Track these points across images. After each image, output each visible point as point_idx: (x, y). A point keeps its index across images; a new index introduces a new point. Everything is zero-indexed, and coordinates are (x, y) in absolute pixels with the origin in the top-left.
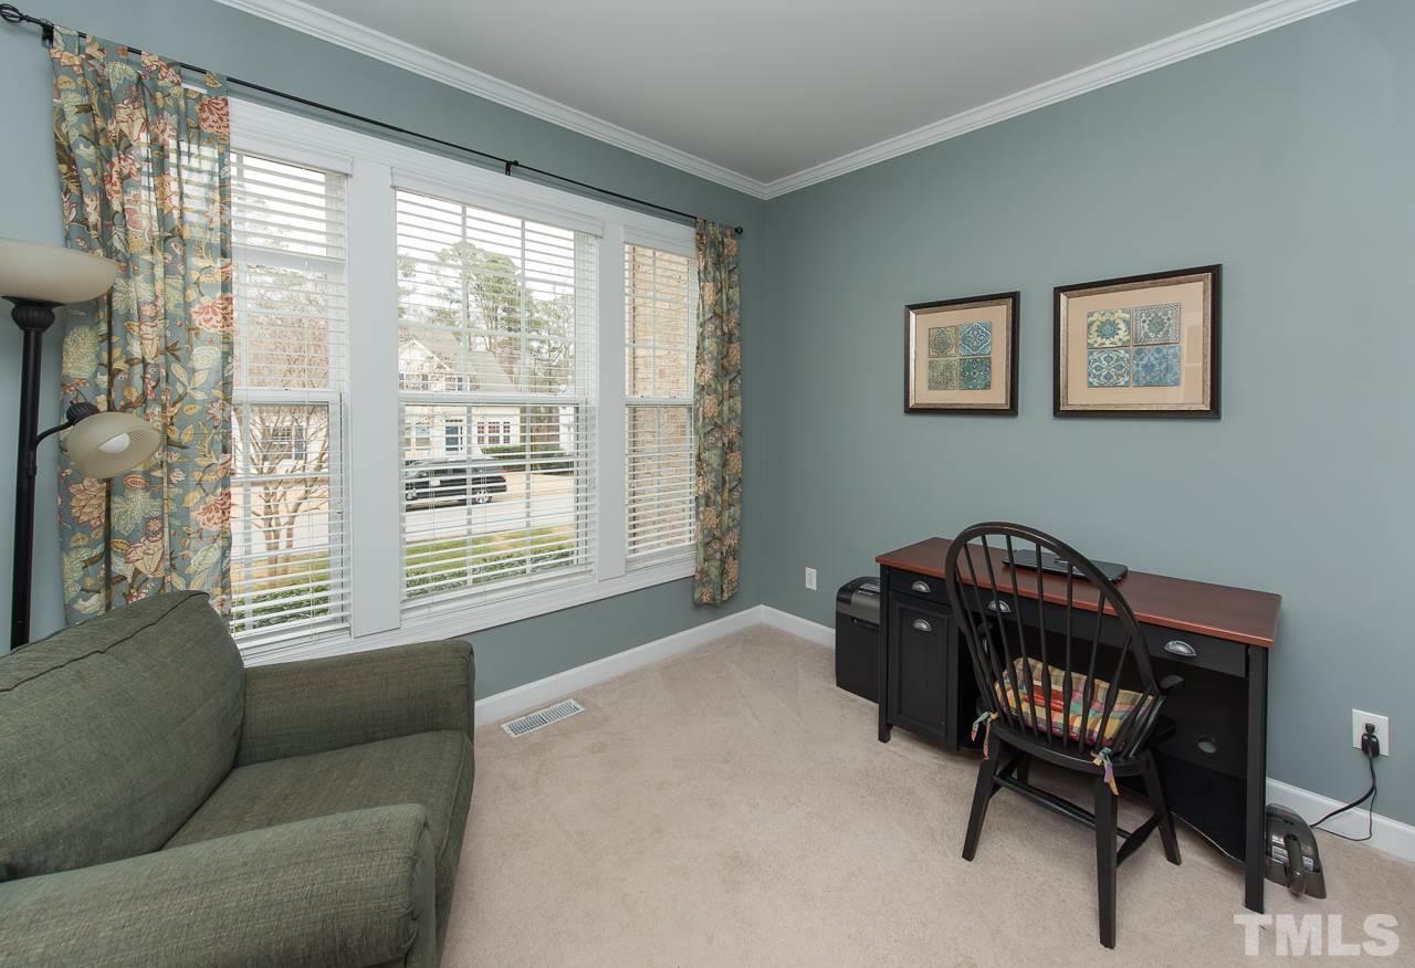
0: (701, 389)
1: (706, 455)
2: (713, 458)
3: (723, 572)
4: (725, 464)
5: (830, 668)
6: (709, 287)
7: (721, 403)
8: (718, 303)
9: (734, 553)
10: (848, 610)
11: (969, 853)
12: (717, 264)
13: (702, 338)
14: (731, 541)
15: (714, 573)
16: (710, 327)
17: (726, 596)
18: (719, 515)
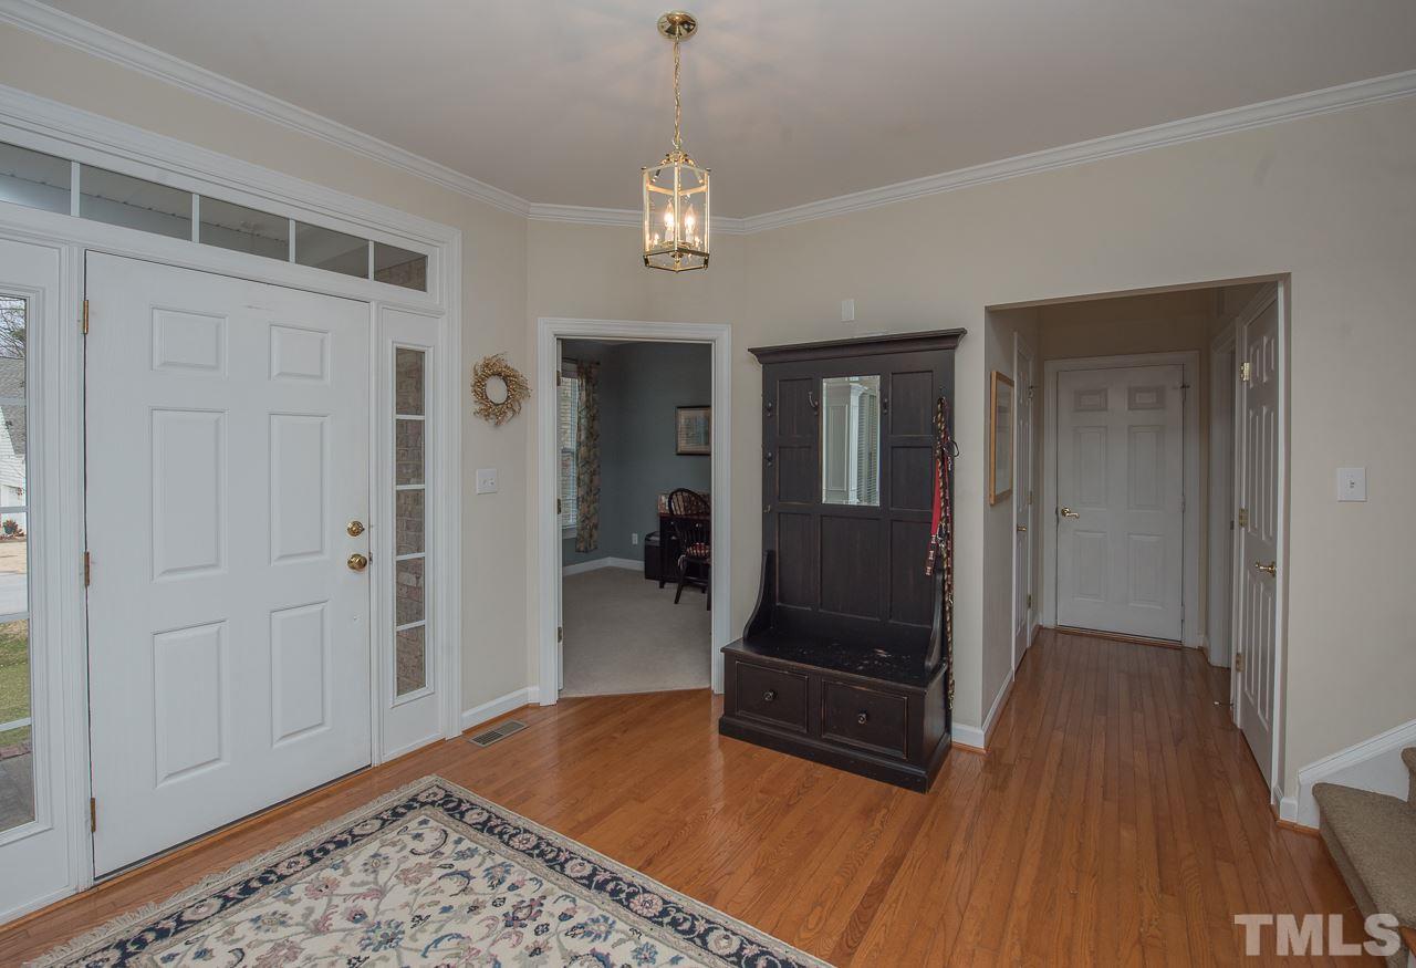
0: (579, 444)
1: (582, 477)
2: (585, 478)
3: (591, 536)
4: (591, 481)
5: (643, 575)
6: (584, 393)
7: (589, 451)
8: (588, 401)
9: (596, 526)
10: (649, 543)
11: (676, 602)
12: (587, 383)
13: (579, 418)
14: (594, 521)
15: (587, 535)
16: (584, 413)
17: (592, 547)
18: (589, 507)
